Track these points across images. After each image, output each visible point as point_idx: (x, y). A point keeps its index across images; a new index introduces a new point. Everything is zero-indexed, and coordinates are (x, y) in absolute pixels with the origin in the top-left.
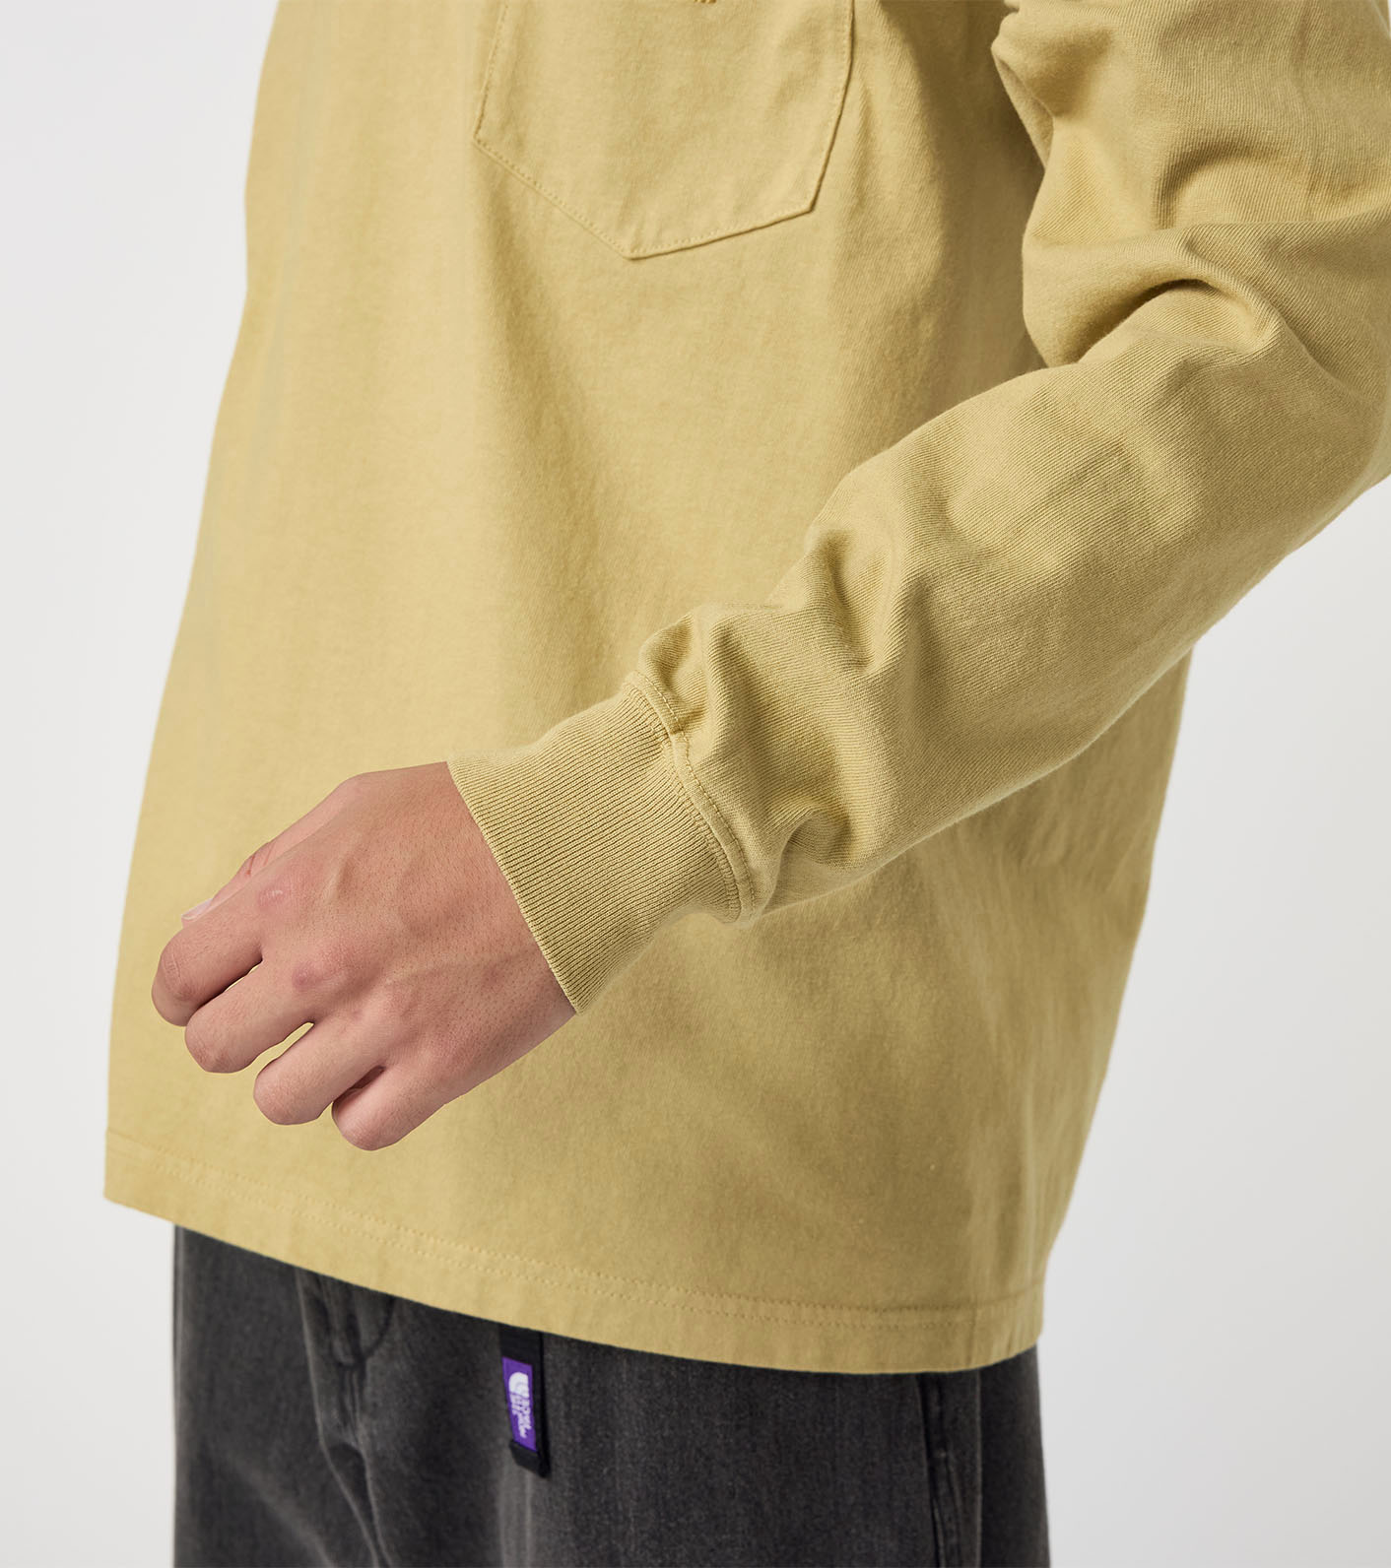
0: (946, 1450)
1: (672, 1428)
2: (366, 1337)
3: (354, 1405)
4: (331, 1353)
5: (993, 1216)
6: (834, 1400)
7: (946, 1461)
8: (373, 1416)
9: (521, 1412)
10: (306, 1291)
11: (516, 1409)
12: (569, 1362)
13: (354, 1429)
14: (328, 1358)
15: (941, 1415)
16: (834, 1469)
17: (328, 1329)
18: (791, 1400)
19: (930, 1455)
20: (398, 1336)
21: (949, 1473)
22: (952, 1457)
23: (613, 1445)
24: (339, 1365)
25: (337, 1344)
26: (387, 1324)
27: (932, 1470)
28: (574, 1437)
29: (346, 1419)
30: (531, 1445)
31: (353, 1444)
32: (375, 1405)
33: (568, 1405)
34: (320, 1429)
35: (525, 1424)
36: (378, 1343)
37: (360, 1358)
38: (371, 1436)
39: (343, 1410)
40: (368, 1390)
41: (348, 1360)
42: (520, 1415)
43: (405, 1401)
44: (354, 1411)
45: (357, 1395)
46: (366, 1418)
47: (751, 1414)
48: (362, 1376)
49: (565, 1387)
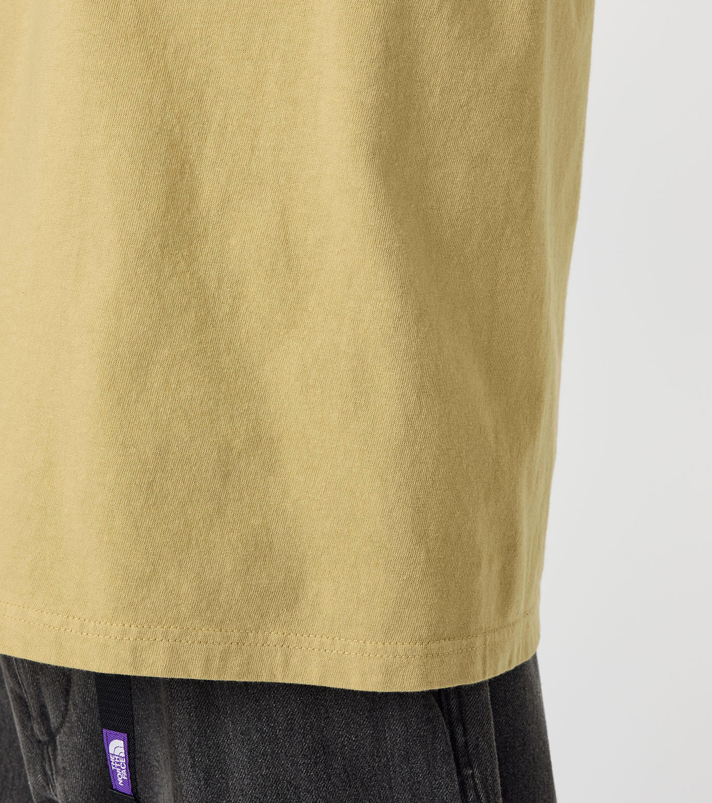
0: (472, 768)
1: (268, 768)
2: (54, 721)
3: (52, 770)
4: (33, 735)
5: (496, 568)
6: (385, 739)
7: (473, 775)
8: (64, 777)
9: (119, 767)
10: (12, 691)
11: (114, 765)
12: (190, 727)
13: (54, 787)
14: (31, 738)
15: (466, 743)
16: (391, 788)
17: (29, 717)
18: (354, 741)
19: (459, 773)
20: (74, 718)
21: (475, 784)
22: (477, 773)
23: (227, 783)
24: (40, 742)
25: (36, 727)
26: (67, 709)
27: (462, 784)
28: (199, 781)
29: (48, 781)
30: (128, 790)
31: (55, 798)
32: (64, 768)
33: (193, 758)
34: (31, 789)
35: (121, 776)
36: (62, 724)
37: (52, 735)
38: (64, 791)
39: (45, 774)
40: (59, 758)
41: (44, 738)
42: (118, 770)
43: (83, 765)
44: (52, 774)
45: (53, 763)
46: (60, 779)
47: (325, 753)
48: (55, 749)
49: (189, 745)
